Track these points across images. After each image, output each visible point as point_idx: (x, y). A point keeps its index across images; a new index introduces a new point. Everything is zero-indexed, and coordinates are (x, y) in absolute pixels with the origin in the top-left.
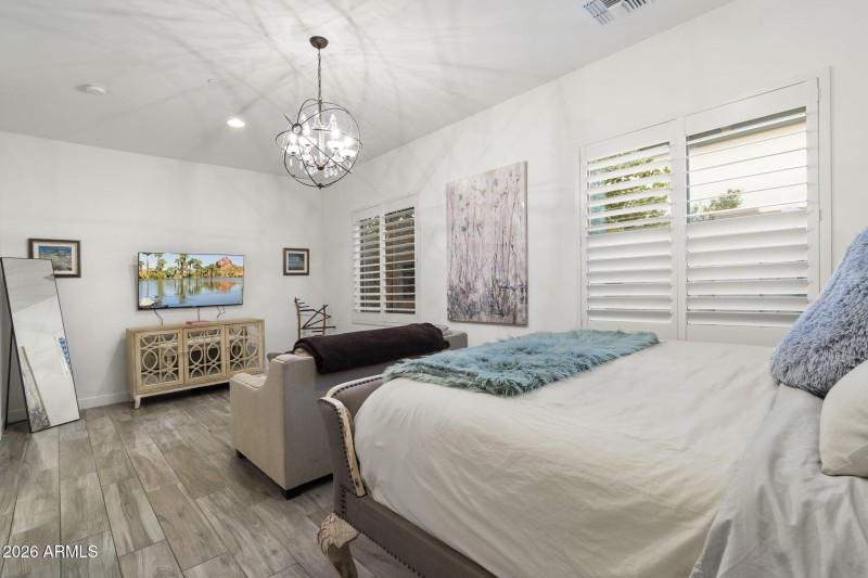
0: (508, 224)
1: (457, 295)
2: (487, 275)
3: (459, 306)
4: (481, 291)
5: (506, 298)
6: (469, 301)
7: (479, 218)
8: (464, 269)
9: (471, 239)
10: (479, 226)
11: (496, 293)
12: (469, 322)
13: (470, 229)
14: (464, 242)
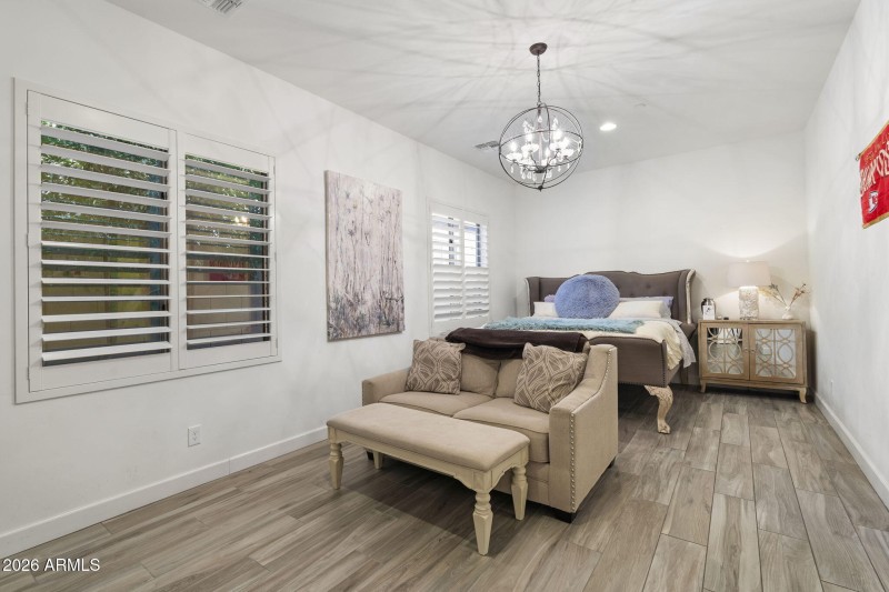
0: (392, 241)
1: (343, 307)
2: (376, 287)
3: (346, 320)
4: (369, 304)
5: (391, 309)
6: (357, 314)
7: (366, 227)
8: (351, 278)
9: (358, 247)
10: (367, 235)
11: (383, 304)
12: (358, 337)
13: (358, 235)
14: (351, 247)
